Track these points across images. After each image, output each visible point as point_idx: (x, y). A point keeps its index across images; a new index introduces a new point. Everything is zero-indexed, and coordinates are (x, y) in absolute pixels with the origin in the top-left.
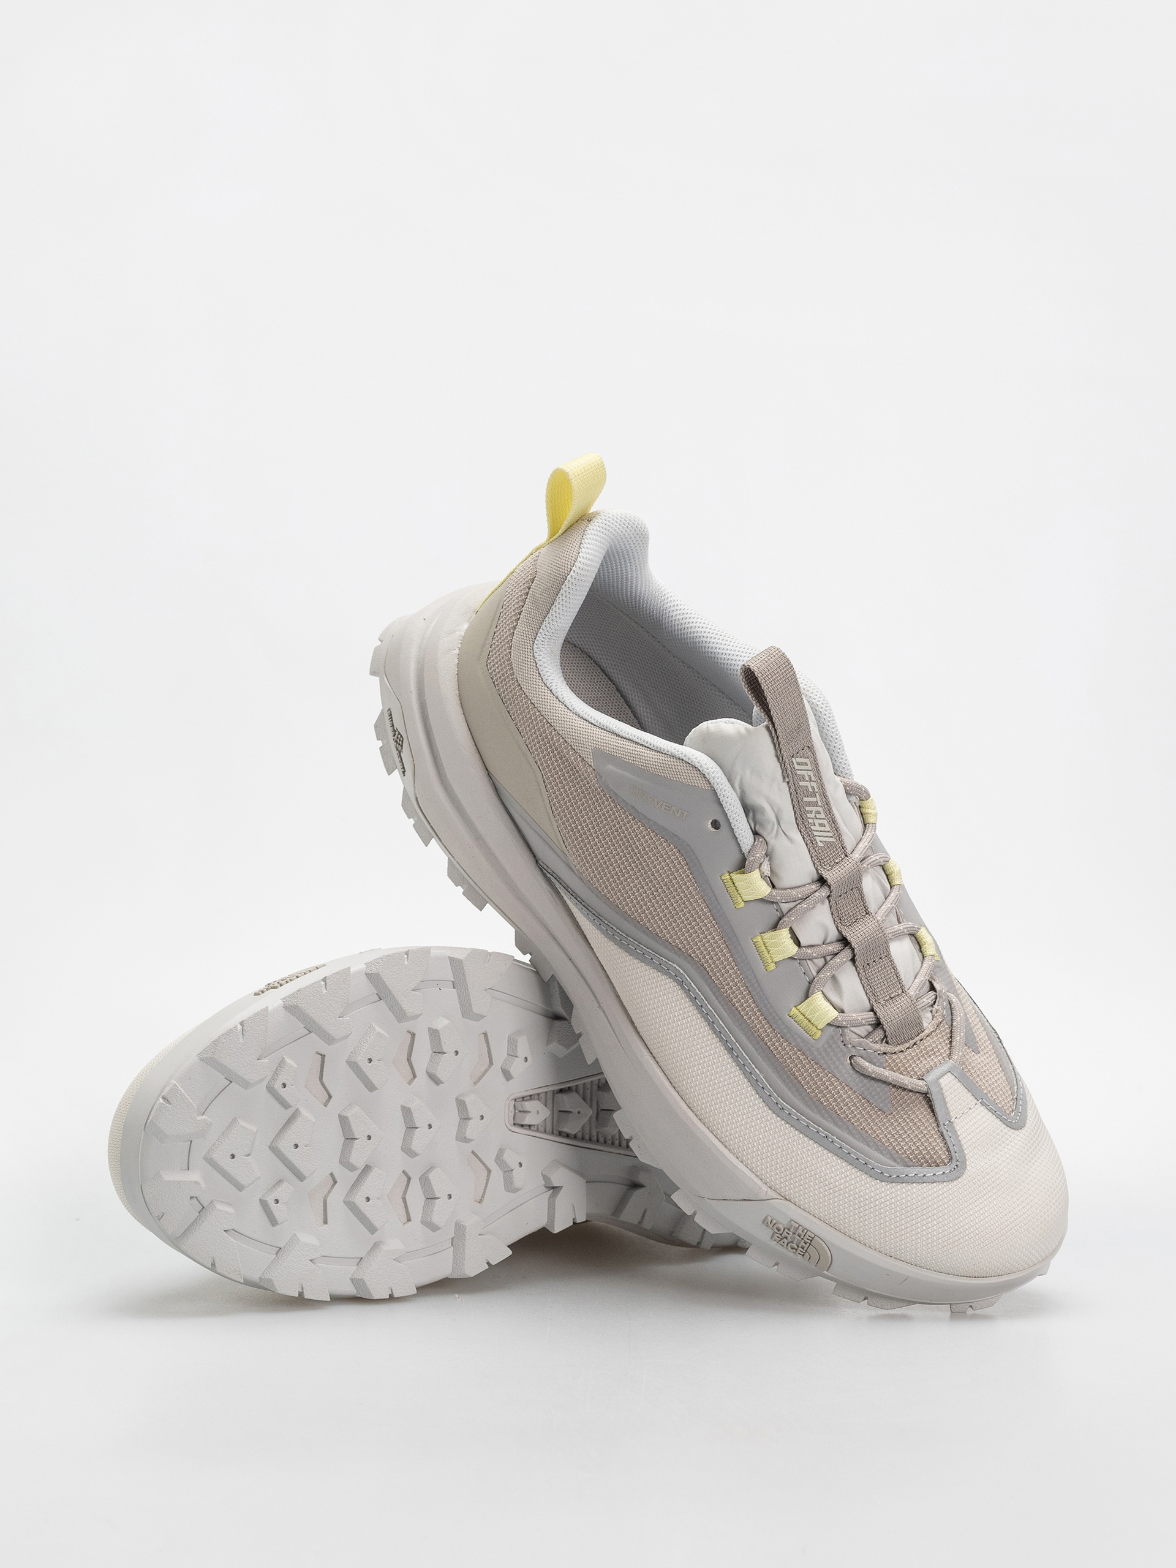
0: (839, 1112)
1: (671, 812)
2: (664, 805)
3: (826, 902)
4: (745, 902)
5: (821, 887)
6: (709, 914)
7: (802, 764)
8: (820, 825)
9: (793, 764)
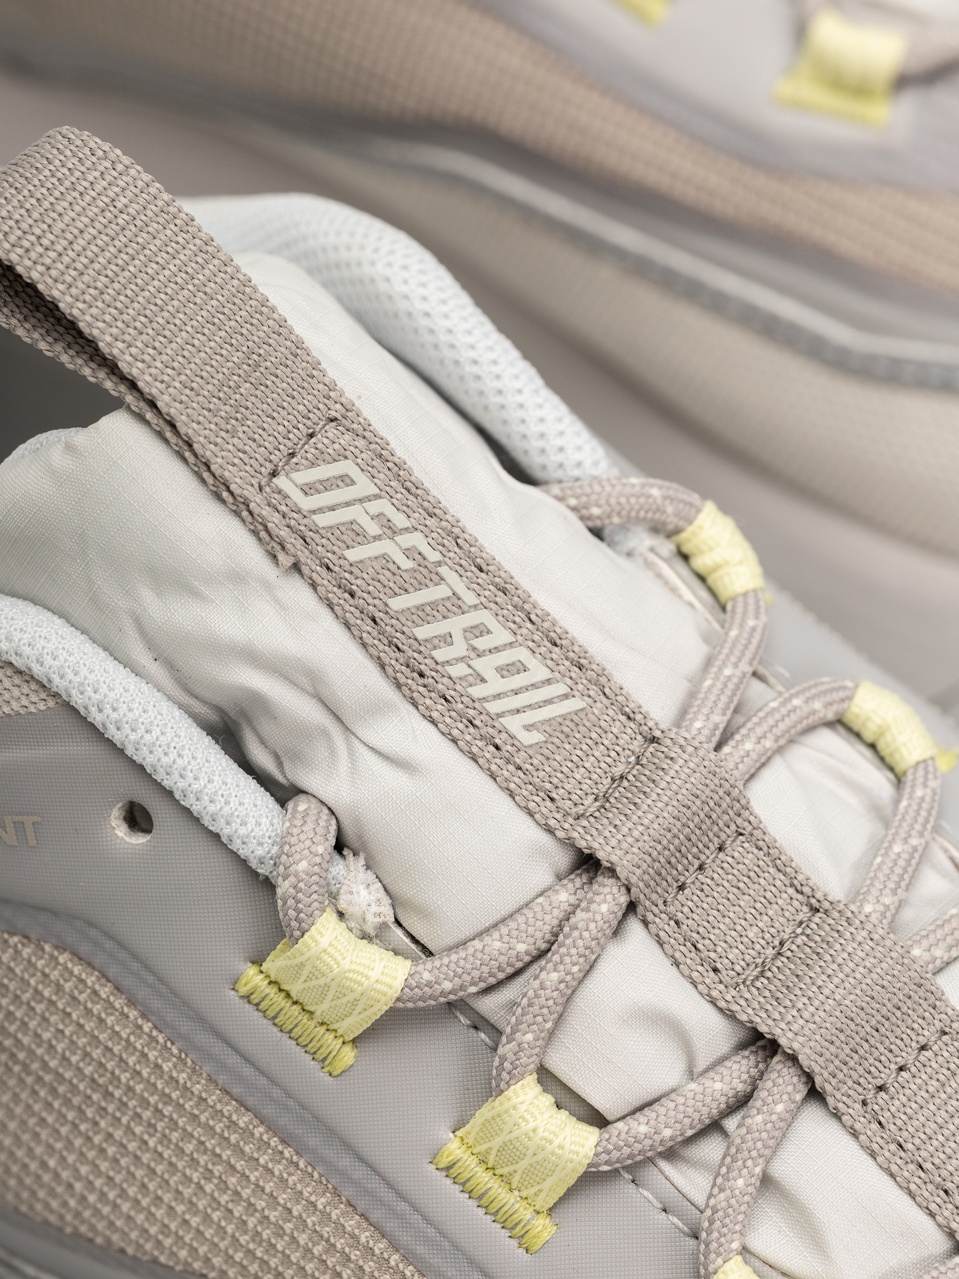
3: (634, 927)
4: (355, 1042)
5: (590, 882)
6: (261, 1129)
7: (326, 485)
8: (505, 671)
9: (286, 497)
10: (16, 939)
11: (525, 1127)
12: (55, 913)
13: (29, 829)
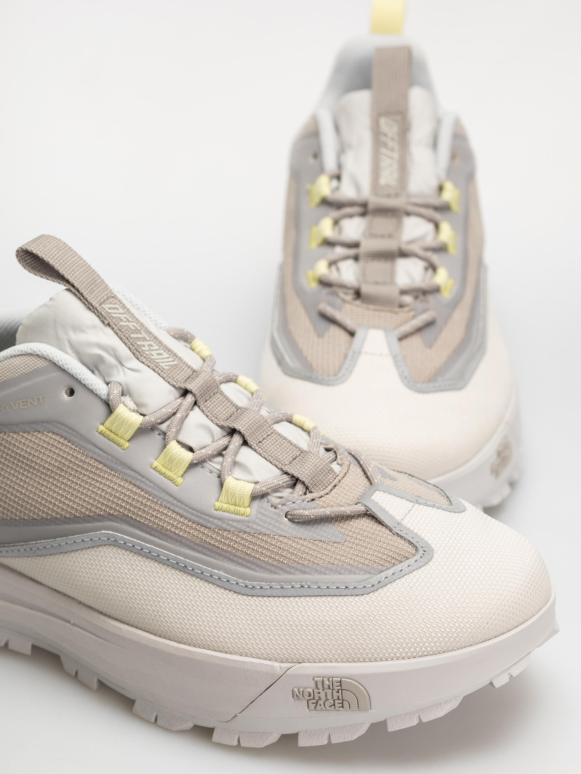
0: (301, 562)
1: (30, 405)
2: (20, 403)
3: (196, 408)
4: (128, 441)
5: (185, 398)
6: (105, 468)
7: (114, 308)
8: (158, 354)
9: (105, 309)
10: (36, 433)
11: (175, 451)
12: (48, 422)
13: (41, 399)
